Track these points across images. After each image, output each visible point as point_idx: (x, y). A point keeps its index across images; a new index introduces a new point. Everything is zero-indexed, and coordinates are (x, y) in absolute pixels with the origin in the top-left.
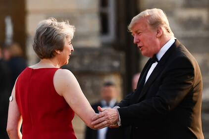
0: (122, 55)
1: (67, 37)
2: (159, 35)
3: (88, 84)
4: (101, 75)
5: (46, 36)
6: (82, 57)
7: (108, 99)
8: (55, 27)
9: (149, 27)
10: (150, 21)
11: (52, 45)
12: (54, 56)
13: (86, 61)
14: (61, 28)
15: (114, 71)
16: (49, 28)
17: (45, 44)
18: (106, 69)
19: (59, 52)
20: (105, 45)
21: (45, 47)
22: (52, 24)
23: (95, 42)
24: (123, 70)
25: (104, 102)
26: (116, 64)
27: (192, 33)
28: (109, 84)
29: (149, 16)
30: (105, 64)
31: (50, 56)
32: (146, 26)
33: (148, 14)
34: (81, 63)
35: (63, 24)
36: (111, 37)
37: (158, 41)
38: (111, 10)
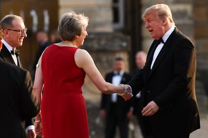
0: (129, 38)
1: (84, 26)
2: (164, 24)
3: (104, 59)
4: (113, 52)
5: (69, 25)
6: (99, 40)
7: (119, 70)
8: (75, 18)
9: (157, 17)
10: (159, 13)
11: (73, 32)
12: (74, 39)
13: (103, 42)
14: (79, 19)
15: (123, 49)
16: (71, 19)
17: (68, 30)
18: (118, 48)
19: (78, 37)
20: (116, 31)
21: (68, 33)
22: (73, 16)
23: (109, 29)
24: (130, 49)
25: (116, 72)
26: (125, 44)
27: (181, 22)
28: (119, 59)
29: (158, 9)
30: (117, 44)
31: (71, 39)
32: (155, 16)
33: (157, 8)
34: (99, 44)
35: (80, 16)
36: (121, 24)
37: (163, 28)
38: (121, 5)
